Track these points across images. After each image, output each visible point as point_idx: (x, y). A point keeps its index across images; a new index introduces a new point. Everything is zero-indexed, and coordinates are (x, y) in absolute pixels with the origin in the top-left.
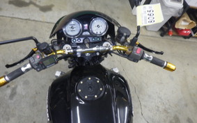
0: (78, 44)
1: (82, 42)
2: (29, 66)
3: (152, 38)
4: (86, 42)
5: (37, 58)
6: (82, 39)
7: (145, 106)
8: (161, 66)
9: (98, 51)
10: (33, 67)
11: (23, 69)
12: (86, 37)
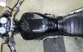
0: (9, 29)
1: (9, 28)
2: (13, 47)
3: (10, 2)
4: (9, 26)
5: (10, 44)
6: (8, 27)
7: (36, 8)
8: (23, 2)
9: (13, 23)
10: (14, 46)
11: (13, 49)
12: (7, 26)
